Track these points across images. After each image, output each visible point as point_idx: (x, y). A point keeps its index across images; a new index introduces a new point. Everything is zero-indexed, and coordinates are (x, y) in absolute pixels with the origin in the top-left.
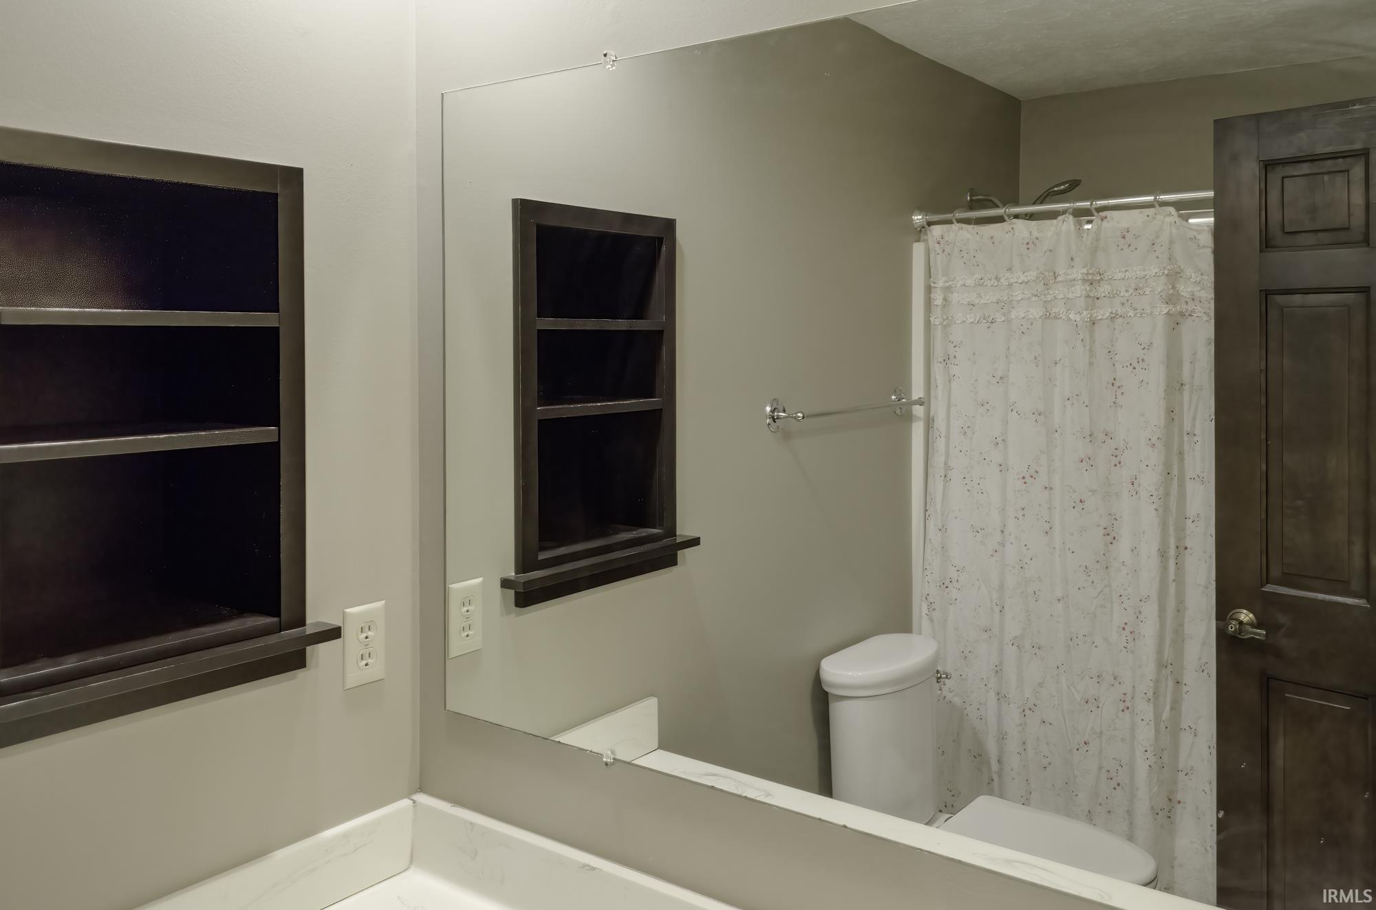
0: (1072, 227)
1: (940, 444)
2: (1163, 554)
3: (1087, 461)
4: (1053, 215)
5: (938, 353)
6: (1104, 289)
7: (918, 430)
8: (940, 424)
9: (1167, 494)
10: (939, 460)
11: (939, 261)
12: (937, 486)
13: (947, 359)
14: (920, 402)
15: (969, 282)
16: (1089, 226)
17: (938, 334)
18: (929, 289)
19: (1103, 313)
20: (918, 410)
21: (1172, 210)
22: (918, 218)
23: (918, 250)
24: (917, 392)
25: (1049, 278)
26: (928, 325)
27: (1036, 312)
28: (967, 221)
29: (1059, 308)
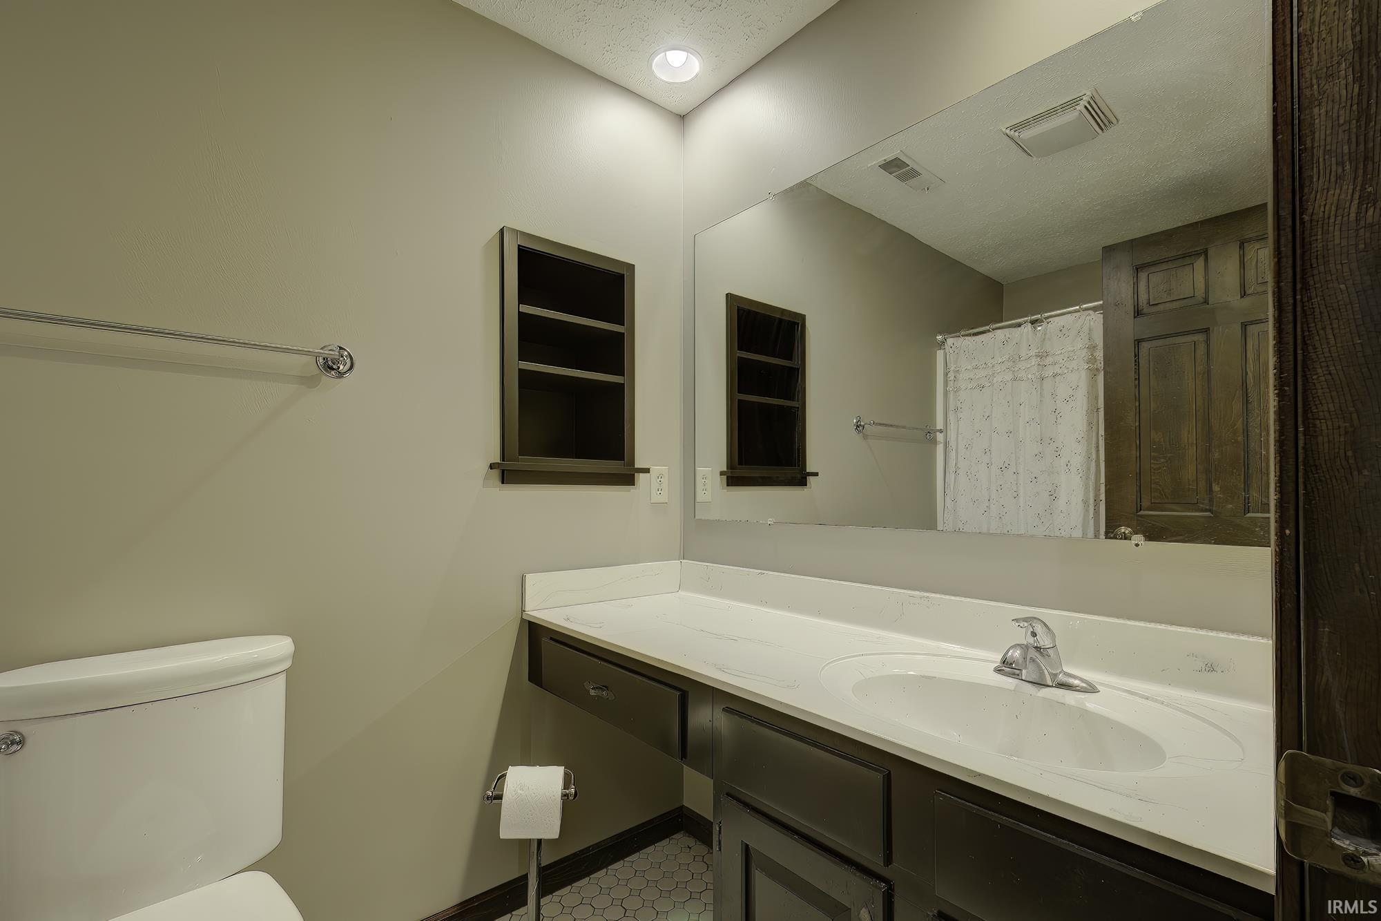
0: (1030, 329)
1: (953, 455)
2: (1085, 502)
3: (1039, 456)
4: (1019, 325)
5: (952, 407)
6: (1050, 360)
7: (940, 449)
8: (952, 444)
9: (1088, 469)
10: (952, 463)
11: (951, 358)
12: (951, 477)
13: (956, 409)
14: (941, 431)
15: (969, 367)
16: (1039, 328)
17: (951, 396)
18: (946, 374)
19: (1049, 372)
20: (940, 437)
21: (1091, 312)
22: (939, 337)
23: (940, 354)
24: (940, 425)
25: (1015, 359)
26: (946, 393)
27: (1009, 376)
28: (969, 335)
29: (1022, 374)
